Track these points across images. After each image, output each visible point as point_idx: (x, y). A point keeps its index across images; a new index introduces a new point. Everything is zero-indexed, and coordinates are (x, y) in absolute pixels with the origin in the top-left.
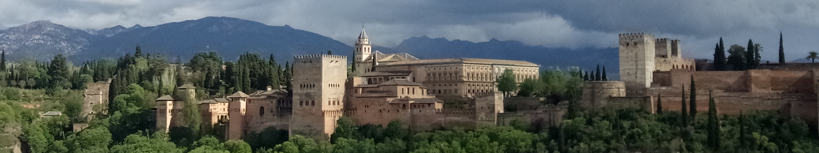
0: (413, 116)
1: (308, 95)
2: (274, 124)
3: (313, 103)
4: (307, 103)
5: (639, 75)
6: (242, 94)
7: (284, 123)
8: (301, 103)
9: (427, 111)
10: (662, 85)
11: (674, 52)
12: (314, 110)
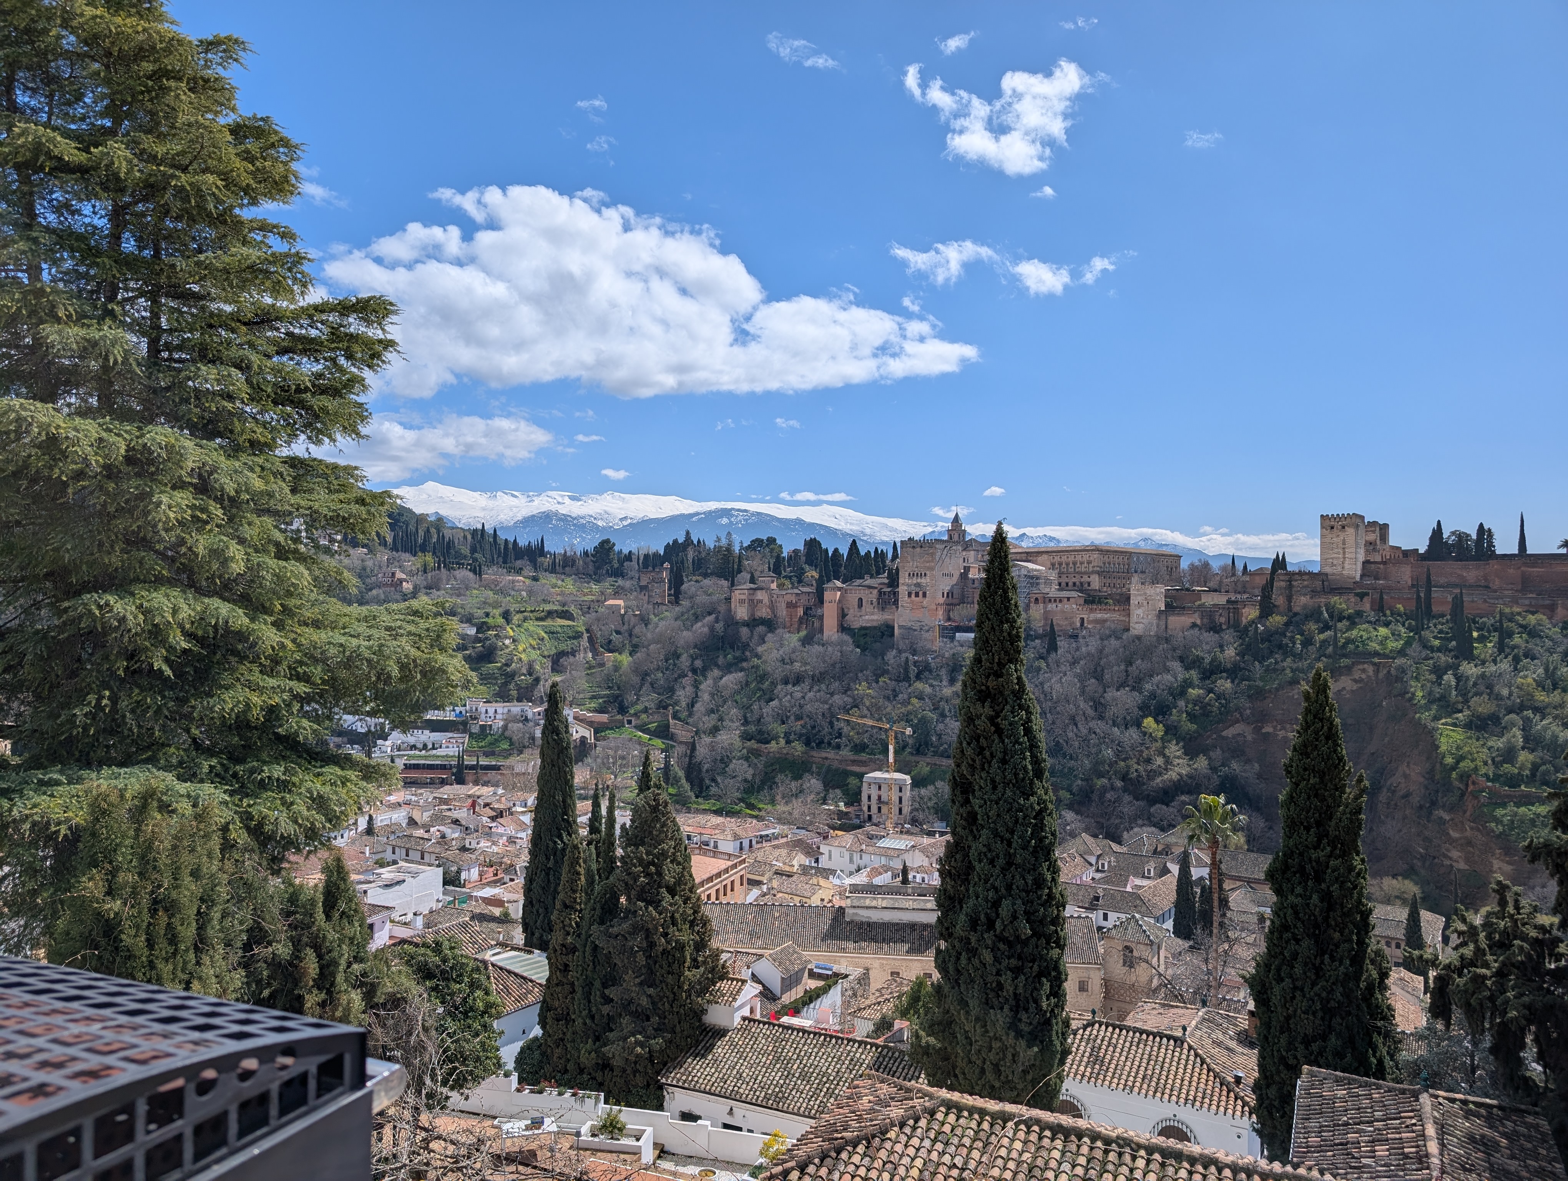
0: (1046, 612)
1: (918, 585)
2: (875, 617)
3: (924, 595)
4: (917, 595)
5: (1347, 566)
6: (838, 584)
7: (886, 616)
8: (910, 595)
9: (1067, 606)
10: (1377, 578)
11: (1384, 537)
12: (925, 602)
